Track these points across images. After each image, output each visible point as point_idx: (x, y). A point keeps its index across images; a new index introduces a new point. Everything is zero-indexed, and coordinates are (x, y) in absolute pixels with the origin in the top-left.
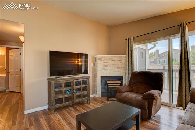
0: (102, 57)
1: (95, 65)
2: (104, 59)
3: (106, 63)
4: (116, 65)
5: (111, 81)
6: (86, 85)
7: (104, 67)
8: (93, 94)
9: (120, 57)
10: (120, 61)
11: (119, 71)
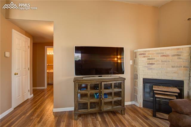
0: (145, 51)
1: (135, 62)
2: (149, 54)
3: (152, 59)
4: (169, 62)
5: (160, 87)
6: (120, 90)
7: (149, 66)
8: (131, 101)
9: (178, 49)
10: (178, 55)
11: (174, 73)
